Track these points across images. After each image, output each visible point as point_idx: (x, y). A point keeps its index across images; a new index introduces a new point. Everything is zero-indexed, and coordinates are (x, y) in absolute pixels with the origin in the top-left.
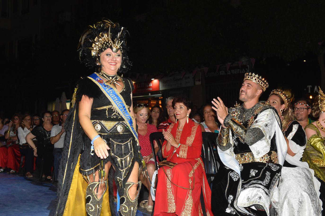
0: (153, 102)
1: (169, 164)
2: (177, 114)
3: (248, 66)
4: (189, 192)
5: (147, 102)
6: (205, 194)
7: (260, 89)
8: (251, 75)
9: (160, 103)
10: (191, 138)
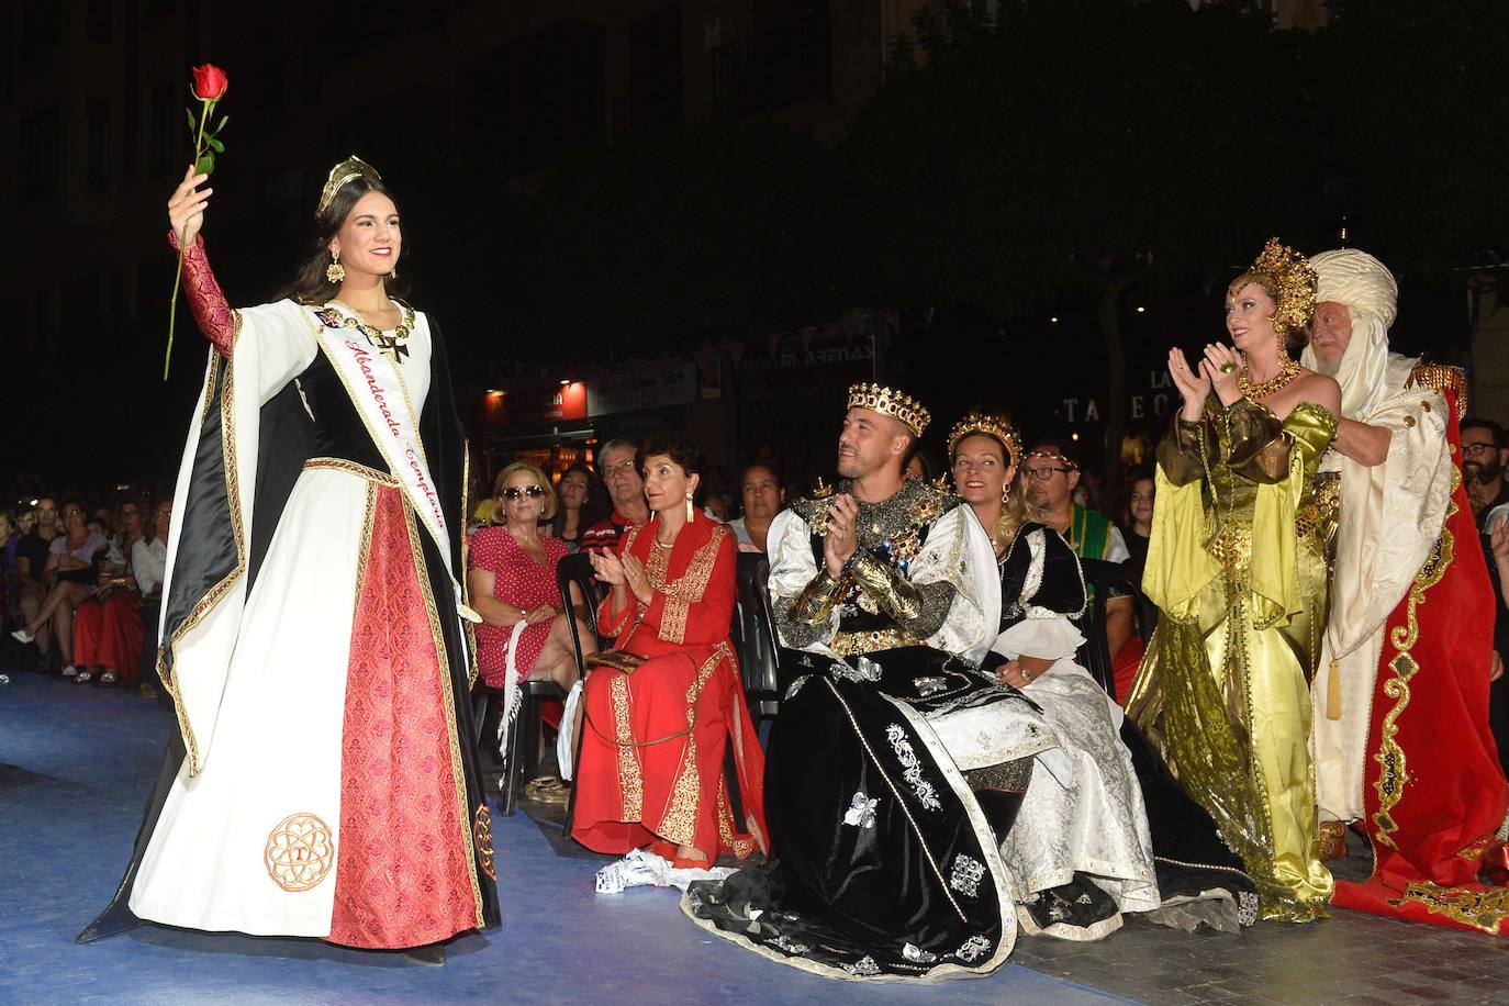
0: (567, 456)
1: (619, 660)
2: (650, 496)
3: (873, 337)
4: (687, 753)
5: (549, 455)
6: (742, 760)
7: (901, 435)
8: (868, 392)
9: (589, 457)
10: (698, 574)
